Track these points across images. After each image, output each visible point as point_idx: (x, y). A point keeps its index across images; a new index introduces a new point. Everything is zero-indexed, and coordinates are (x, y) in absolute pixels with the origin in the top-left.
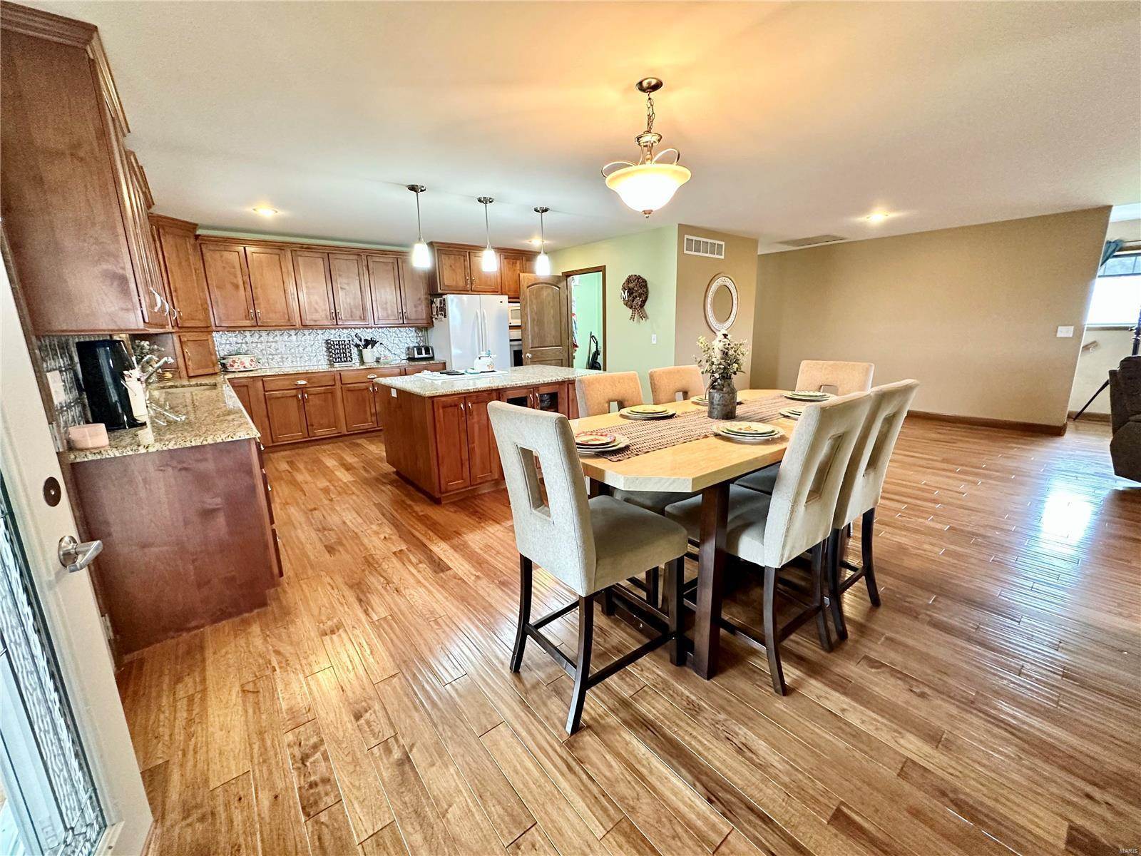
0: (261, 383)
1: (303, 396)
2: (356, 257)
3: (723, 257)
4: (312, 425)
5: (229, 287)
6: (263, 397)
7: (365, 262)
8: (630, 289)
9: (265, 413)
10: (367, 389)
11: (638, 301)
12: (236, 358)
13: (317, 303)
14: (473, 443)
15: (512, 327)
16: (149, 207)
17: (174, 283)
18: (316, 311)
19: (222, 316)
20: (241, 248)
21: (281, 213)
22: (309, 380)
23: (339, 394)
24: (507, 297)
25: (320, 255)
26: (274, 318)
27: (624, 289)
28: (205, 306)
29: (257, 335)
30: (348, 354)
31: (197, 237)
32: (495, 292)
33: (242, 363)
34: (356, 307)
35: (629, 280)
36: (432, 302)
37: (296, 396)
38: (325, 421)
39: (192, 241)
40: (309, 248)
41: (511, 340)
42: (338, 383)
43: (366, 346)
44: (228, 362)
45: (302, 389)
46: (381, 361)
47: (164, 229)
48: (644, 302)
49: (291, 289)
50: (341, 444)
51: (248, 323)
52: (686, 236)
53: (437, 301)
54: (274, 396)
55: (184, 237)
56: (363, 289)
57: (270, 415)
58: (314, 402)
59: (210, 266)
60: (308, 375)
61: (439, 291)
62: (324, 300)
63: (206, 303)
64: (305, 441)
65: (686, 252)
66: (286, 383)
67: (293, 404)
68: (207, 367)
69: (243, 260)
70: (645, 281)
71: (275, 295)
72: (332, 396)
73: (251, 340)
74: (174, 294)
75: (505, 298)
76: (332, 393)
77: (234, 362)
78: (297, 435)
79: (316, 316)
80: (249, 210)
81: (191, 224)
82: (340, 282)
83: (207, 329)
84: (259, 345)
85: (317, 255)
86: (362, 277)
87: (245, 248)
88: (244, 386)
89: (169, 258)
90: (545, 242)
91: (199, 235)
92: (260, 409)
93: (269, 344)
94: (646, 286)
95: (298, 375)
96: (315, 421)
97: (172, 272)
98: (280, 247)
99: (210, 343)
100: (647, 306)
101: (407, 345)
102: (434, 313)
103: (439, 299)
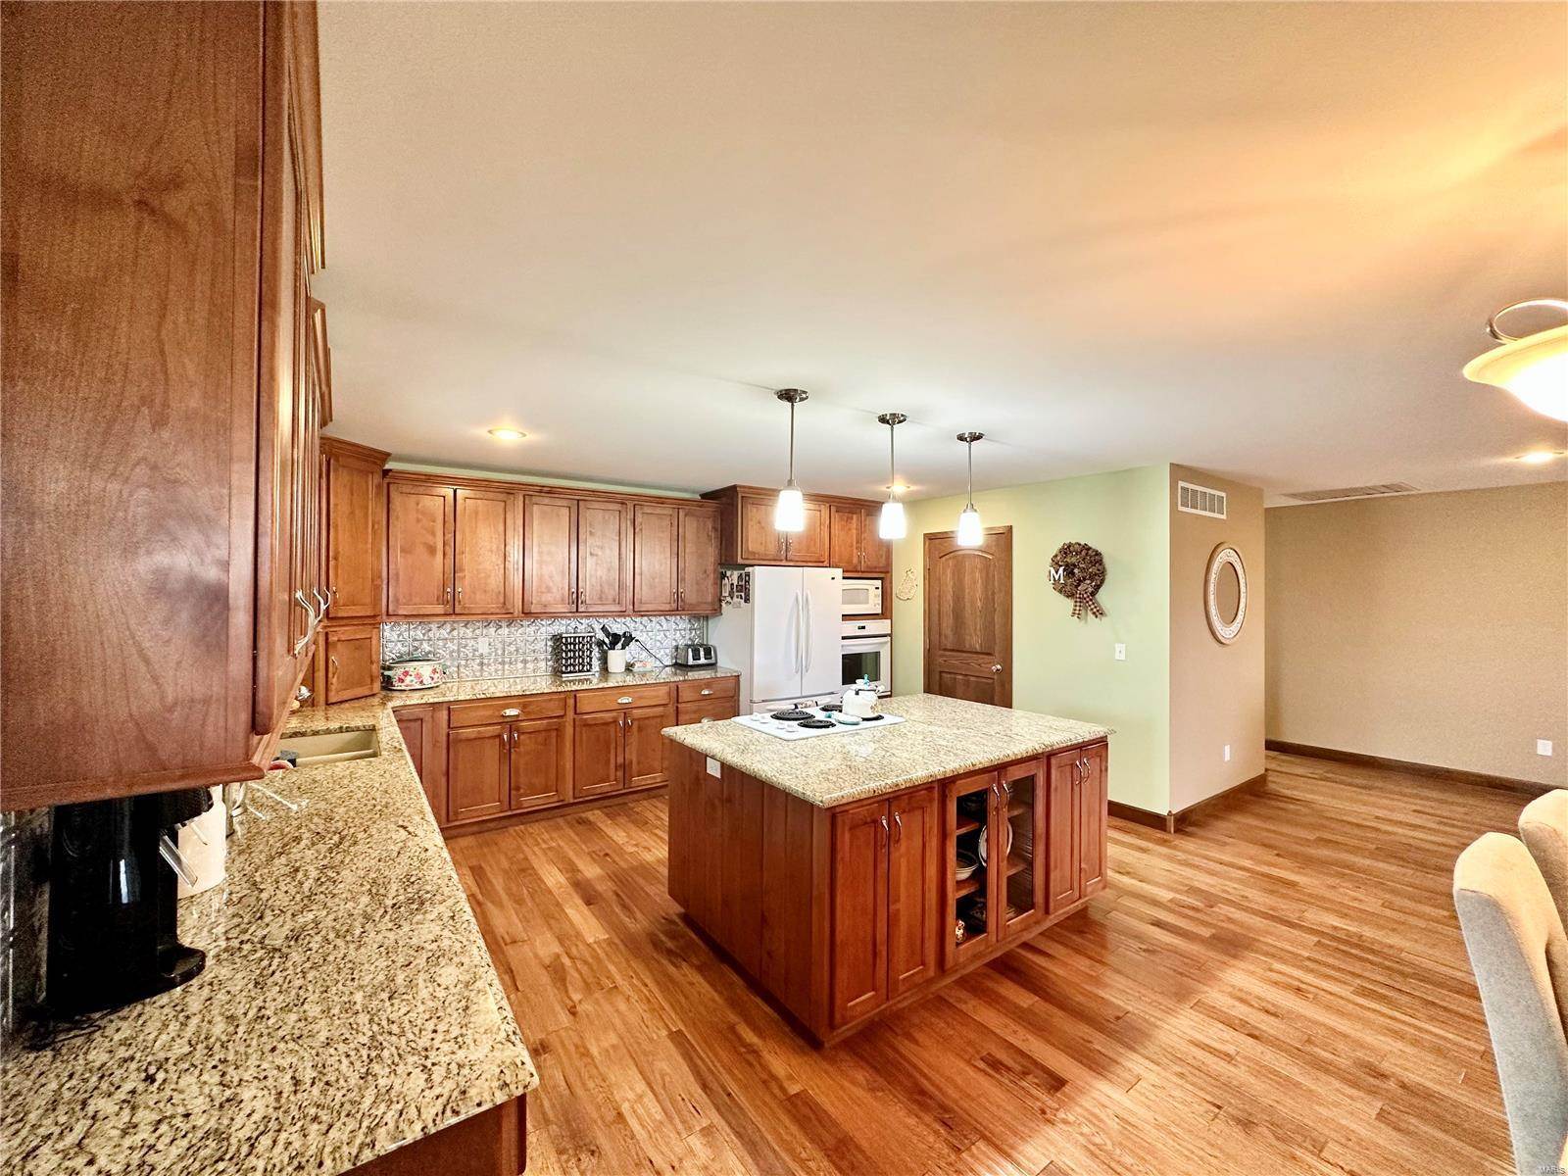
0: (445, 713)
1: (510, 737)
2: (617, 507)
3: (1224, 517)
4: (518, 789)
5: (420, 550)
6: (445, 738)
7: (630, 515)
8: (1067, 565)
9: (444, 768)
10: (615, 721)
11: (1087, 586)
12: (411, 667)
13: (551, 577)
14: (898, 900)
15: (846, 617)
16: (324, 423)
17: (337, 544)
18: (549, 590)
19: (401, 597)
20: (448, 492)
21: (532, 437)
22: (524, 706)
23: (569, 730)
24: (841, 570)
25: (565, 503)
26: (483, 601)
27: (1056, 564)
28: (377, 582)
29: (448, 627)
30: (587, 660)
31: (386, 473)
32: (819, 563)
33: (418, 676)
34: (611, 585)
35: (1067, 550)
36: (723, 576)
37: (499, 736)
38: (538, 781)
39: (377, 478)
40: (551, 491)
41: (844, 638)
42: (570, 714)
43: (613, 646)
44: (395, 674)
45: (512, 724)
46: (635, 669)
47: (337, 460)
48: (1098, 587)
49: (515, 554)
50: (560, 821)
51: (440, 609)
52: (1181, 484)
53: (734, 576)
54: (463, 737)
55: (365, 473)
56: (624, 556)
57: (451, 771)
58: (527, 744)
59: (397, 518)
60: (525, 700)
61: (740, 561)
62: (563, 572)
63: (380, 577)
64: (504, 817)
65: (1181, 508)
66: (484, 714)
67: (492, 752)
68: (360, 684)
69: (449, 509)
70: (1098, 554)
71: (490, 562)
72: (557, 736)
73: (441, 637)
74: (332, 563)
75: (838, 572)
76: (559, 730)
77: (406, 673)
78: (490, 808)
79: (547, 598)
80: (481, 432)
81: (380, 452)
82: (590, 544)
83: (373, 621)
84: (449, 644)
85: (560, 502)
86: (623, 536)
87: (455, 491)
88: (416, 720)
89: (336, 505)
90: (913, 488)
91: (390, 470)
92: (436, 761)
93: (463, 642)
94: (1100, 562)
95: (507, 700)
96: (523, 780)
97: (336, 526)
98: (509, 490)
99: (374, 642)
100: (1102, 596)
101: (674, 644)
102: (726, 594)
103: (736, 574)
